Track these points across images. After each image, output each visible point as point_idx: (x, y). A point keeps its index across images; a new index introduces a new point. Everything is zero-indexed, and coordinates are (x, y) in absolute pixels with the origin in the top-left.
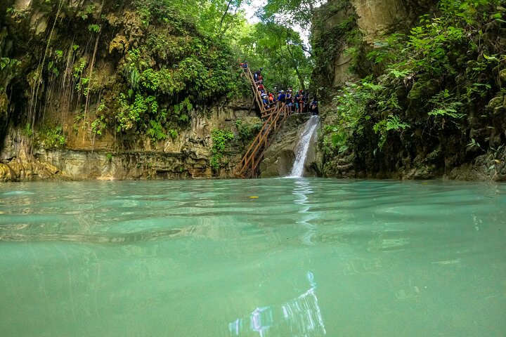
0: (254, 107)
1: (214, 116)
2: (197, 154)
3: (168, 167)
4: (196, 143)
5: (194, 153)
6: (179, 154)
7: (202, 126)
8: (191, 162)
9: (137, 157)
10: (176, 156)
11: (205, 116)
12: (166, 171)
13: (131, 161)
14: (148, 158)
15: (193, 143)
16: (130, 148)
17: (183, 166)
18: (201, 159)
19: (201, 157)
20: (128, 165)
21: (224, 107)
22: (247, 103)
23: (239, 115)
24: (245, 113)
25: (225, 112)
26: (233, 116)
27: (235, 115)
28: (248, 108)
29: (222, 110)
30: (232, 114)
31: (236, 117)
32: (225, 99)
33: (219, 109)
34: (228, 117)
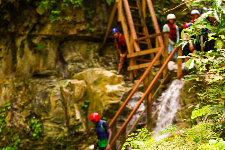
21: (30, 38)
22: (96, 23)
23: (72, 58)
24: (91, 48)
25: (35, 52)
26: (56, 61)
27: (60, 58)
28: (99, 37)
29: (26, 46)
30: (54, 56)
31: (65, 63)
32: (31, 17)
33: (19, 43)
34: (41, 65)
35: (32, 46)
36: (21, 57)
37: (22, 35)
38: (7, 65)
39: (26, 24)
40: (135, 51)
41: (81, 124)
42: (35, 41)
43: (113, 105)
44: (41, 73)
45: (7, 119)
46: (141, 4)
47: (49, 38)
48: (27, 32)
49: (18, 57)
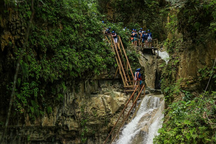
0: (117, 77)
1: (81, 90)
2: (69, 126)
3: (41, 138)
4: (68, 117)
5: (67, 126)
6: (53, 127)
7: (71, 100)
8: (63, 133)
9: (17, 131)
10: (50, 129)
11: (74, 90)
12: (39, 141)
13: (11, 134)
14: (26, 131)
15: (66, 117)
16: (13, 124)
17: (55, 136)
18: (72, 131)
19: (73, 129)
20: (8, 137)
21: (90, 80)
22: (111, 74)
23: (103, 86)
24: (109, 82)
25: (91, 85)
26: (98, 87)
27: (99, 86)
28: (112, 78)
29: (88, 83)
30: (97, 86)
31: (101, 88)
32: (90, 74)
33: (86, 82)
34: (93, 89)
35: (90, 83)
36: (87, 87)
37: (87, 80)
38: (82, 90)
39: (88, 76)
40: (127, 85)
41: (110, 111)
42: (91, 81)
43: (122, 105)
44: (94, 93)
45: (85, 109)
46: (126, 66)
47: (96, 80)
48: (89, 79)
49: (86, 87)
